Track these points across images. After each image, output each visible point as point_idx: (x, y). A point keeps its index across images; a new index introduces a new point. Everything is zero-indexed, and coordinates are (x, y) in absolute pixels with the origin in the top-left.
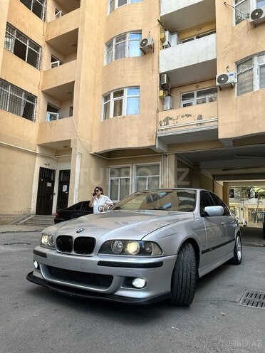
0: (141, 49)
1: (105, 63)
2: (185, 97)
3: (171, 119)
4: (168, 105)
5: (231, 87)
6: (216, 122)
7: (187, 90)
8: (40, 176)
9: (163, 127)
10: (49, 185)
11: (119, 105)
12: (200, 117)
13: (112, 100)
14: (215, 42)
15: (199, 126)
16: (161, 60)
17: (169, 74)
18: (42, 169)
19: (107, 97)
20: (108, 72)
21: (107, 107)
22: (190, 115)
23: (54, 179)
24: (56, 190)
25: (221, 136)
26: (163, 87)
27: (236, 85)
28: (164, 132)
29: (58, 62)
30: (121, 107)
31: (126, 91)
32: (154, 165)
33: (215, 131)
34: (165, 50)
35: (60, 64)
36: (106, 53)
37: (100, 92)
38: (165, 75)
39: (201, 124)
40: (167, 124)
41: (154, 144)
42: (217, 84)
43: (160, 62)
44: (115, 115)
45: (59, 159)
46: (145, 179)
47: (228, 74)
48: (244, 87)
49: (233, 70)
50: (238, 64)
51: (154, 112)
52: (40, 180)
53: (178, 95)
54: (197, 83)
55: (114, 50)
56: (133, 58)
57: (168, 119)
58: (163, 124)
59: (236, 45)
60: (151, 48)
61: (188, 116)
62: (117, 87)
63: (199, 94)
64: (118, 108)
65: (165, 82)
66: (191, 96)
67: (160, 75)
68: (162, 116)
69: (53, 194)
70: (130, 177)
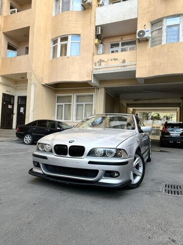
0: (82, 5)
1: (54, 14)
2: (113, 46)
3: (103, 61)
4: (101, 51)
5: (147, 40)
6: (134, 66)
7: (115, 41)
8: (3, 100)
9: (97, 67)
10: (10, 107)
11: (64, 48)
12: (124, 61)
13: (59, 44)
14: (137, 5)
15: (123, 68)
16: (97, 16)
17: (103, 27)
18: (4, 95)
19: (55, 41)
20: (56, 22)
21: (55, 49)
22: (117, 59)
23: (14, 102)
24: (15, 111)
25: (137, 76)
26: (98, 37)
27: (150, 39)
28: (98, 70)
29: (16, 10)
30: (66, 49)
31: (70, 38)
32: (89, 95)
33: (134, 72)
34: (100, 8)
35: (18, 12)
36: (54, 6)
37: (50, 37)
38: (100, 28)
39: (124, 66)
40: (100, 65)
41: (90, 80)
42: (137, 37)
43: (96, 18)
44: (61, 55)
45: (18, 88)
46: (83, 105)
47: (145, 30)
48: (155, 41)
49: (148, 28)
50: (153, 24)
51: (91, 55)
52: (3, 103)
53: (108, 44)
54: (121, 36)
55: (61, 4)
56: (76, 11)
57: (101, 61)
58: (97, 65)
59: (152, 9)
60: (90, 4)
61: (115, 59)
62: (63, 34)
63: (123, 44)
64: (64, 50)
65: (100, 33)
66: (117, 45)
67: (96, 27)
68: (97, 58)
69: (13, 113)
70: (72, 103)
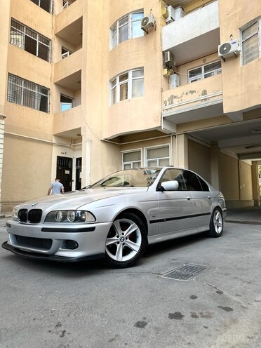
0: (142, 28)
1: (111, 48)
2: (193, 73)
3: (175, 97)
4: (174, 83)
5: (236, 56)
6: (220, 97)
7: (193, 66)
8: (58, 165)
9: (168, 107)
10: (67, 172)
11: (124, 88)
12: (205, 93)
13: (118, 84)
14: (217, 9)
15: (204, 102)
16: (163, 37)
17: (173, 52)
18: (59, 158)
19: (113, 82)
20: (114, 56)
21: (114, 91)
22: (194, 91)
23: (72, 166)
24: (74, 178)
25: (226, 110)
26: (167, 65)
27: (241, 53)
28: (168, 112)
29: (68, 53)
30: (127, 90)
31: (130, 74)
32: (164, 147)
33: (220, 106)
34: (169, 25)
35: (70, 54)
36: (111, 38)
37: (107, 78)
38: (169, 53)
39: (205, 99)
40: (172, 103)
41: (159, 125)
42: (220, 54)
43: (163, 40)
44: (121, 99)
45: (76, 148)
46: (156, 161)
47: (230, 42)
49: (238, 37)
50: (243, 31)
51: (158, 92)
52: (58, 168)
53: (185, 72)
54: (203, 57)
55: (118, 34)
56: (136, 39)
57: (173, 97)
58: (168, 104)
59: (240, 9)
60: (153, 26)
61: (192, 92)
62: (121, 70)
63: (207, 69)
64: (124, 91)
65: (169, 60)
66: (199, 71)
67: (164, 53)
68: (167, 94)
69: (71, 181)
70: (141, 161)
